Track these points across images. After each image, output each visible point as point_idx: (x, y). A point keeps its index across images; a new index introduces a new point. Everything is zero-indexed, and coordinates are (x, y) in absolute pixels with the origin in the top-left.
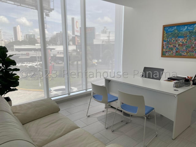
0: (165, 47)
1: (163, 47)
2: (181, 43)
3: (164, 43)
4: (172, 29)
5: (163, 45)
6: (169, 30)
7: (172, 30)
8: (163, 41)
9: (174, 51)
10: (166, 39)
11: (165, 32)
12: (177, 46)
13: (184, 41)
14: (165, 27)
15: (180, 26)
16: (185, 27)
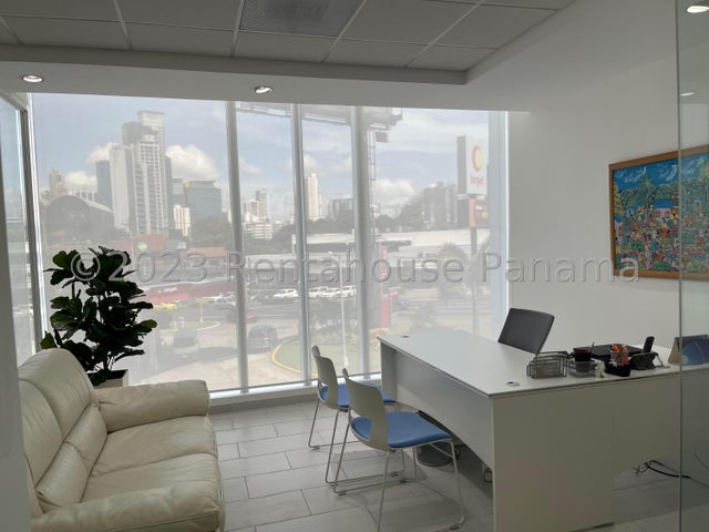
0: (620, 240)
1: (614, 240)
2: (666, 226)
3: (618, 225)
4: (635, 175)
5: (613, 231)
6: (626, 181)
7: (635, 180)
8: (614, 217)
9: (648, 254)
10: (622, 212)
11: (616, 187)
12: (654, 236)
13: (672, 217)
14: (614, 170)
15: (658, 165)
16: (671, 169)
